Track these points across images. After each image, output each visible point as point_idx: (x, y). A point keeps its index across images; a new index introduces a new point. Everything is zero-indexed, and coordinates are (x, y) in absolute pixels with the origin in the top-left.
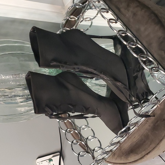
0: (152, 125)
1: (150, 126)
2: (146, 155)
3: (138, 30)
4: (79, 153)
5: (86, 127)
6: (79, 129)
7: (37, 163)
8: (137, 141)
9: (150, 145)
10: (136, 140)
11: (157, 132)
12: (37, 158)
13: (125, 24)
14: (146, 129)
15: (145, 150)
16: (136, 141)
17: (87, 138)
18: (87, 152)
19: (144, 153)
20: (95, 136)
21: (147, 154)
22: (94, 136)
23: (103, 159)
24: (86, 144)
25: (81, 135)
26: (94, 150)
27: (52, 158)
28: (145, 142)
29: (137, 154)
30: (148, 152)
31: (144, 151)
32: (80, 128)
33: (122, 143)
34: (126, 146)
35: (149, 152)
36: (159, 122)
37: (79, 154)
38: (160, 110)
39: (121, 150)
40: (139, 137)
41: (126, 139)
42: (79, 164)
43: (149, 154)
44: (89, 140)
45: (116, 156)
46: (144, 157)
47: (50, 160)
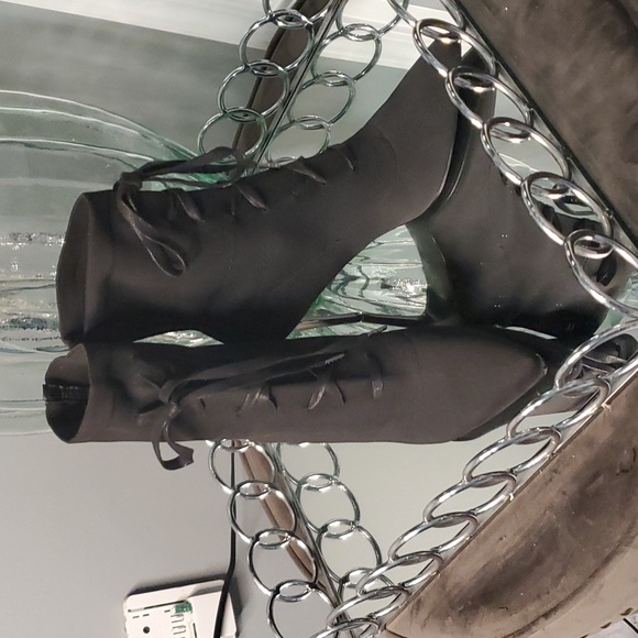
0: (572, 488)
1: (564, 493)
2: (542, 619)
3: (544, 74)
4: (279, 587)
5: (326, 481)
6: (294, 488)
7: (126, 613)
8: (509, 556)
9: (561, 576)
10: (505, 551)
11: (591, 523)
12: (128, 592)
13: (497, 45)
14: (551, 507)
15: (539, 597)
16: (508, 553)
17: (325, 528)
18: (313, 586)
19: (533, 609)
20: (361, 523)
21: (546, 615)
22: (353, 523)
23: (370, 618)
24: (316, 553)
25: (298, 513)
26: (346, 579)
27: (191, 600)
28: (539, 561)
29: (507, 609)
30: (550, 606)
31: (534, 600)
32: (300, 484)
33: (453, 558)
34: (465, 574)
35: (554, 609)
36: (601, 479)
37: (277, 591)
38: (612, 425)
39: (444, 587)
40: (518, 538)
41: (468, 542)
42: (270, 630)
43: (553, 616)
44: (329, 536)
45: (423, 614)
46: (534, 628)
47: (182, 606)
